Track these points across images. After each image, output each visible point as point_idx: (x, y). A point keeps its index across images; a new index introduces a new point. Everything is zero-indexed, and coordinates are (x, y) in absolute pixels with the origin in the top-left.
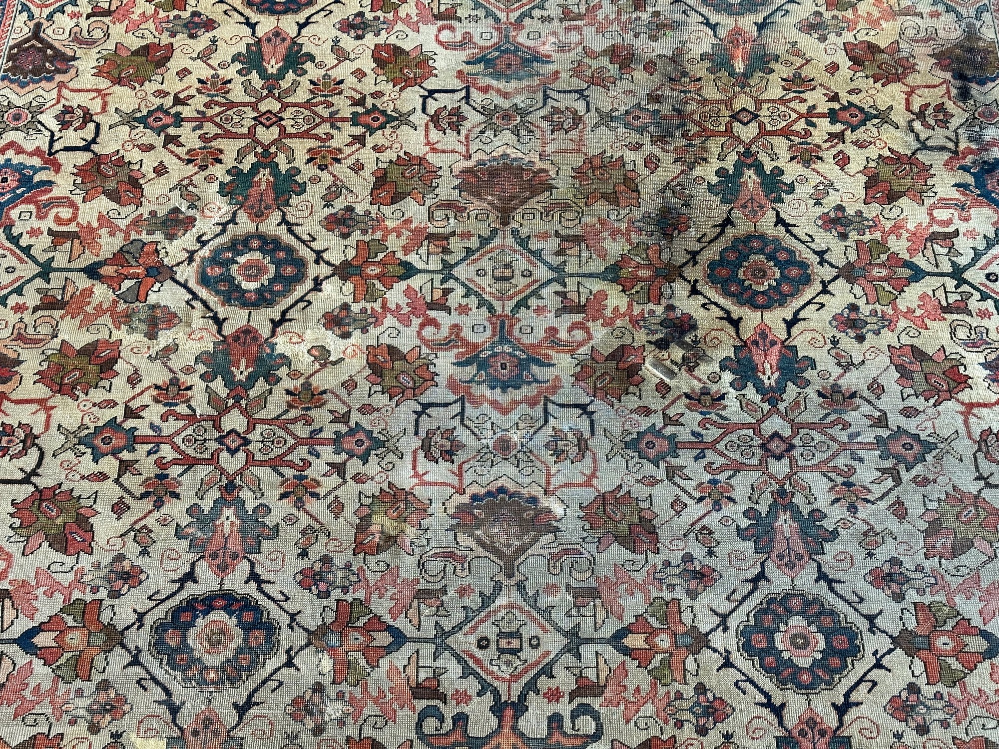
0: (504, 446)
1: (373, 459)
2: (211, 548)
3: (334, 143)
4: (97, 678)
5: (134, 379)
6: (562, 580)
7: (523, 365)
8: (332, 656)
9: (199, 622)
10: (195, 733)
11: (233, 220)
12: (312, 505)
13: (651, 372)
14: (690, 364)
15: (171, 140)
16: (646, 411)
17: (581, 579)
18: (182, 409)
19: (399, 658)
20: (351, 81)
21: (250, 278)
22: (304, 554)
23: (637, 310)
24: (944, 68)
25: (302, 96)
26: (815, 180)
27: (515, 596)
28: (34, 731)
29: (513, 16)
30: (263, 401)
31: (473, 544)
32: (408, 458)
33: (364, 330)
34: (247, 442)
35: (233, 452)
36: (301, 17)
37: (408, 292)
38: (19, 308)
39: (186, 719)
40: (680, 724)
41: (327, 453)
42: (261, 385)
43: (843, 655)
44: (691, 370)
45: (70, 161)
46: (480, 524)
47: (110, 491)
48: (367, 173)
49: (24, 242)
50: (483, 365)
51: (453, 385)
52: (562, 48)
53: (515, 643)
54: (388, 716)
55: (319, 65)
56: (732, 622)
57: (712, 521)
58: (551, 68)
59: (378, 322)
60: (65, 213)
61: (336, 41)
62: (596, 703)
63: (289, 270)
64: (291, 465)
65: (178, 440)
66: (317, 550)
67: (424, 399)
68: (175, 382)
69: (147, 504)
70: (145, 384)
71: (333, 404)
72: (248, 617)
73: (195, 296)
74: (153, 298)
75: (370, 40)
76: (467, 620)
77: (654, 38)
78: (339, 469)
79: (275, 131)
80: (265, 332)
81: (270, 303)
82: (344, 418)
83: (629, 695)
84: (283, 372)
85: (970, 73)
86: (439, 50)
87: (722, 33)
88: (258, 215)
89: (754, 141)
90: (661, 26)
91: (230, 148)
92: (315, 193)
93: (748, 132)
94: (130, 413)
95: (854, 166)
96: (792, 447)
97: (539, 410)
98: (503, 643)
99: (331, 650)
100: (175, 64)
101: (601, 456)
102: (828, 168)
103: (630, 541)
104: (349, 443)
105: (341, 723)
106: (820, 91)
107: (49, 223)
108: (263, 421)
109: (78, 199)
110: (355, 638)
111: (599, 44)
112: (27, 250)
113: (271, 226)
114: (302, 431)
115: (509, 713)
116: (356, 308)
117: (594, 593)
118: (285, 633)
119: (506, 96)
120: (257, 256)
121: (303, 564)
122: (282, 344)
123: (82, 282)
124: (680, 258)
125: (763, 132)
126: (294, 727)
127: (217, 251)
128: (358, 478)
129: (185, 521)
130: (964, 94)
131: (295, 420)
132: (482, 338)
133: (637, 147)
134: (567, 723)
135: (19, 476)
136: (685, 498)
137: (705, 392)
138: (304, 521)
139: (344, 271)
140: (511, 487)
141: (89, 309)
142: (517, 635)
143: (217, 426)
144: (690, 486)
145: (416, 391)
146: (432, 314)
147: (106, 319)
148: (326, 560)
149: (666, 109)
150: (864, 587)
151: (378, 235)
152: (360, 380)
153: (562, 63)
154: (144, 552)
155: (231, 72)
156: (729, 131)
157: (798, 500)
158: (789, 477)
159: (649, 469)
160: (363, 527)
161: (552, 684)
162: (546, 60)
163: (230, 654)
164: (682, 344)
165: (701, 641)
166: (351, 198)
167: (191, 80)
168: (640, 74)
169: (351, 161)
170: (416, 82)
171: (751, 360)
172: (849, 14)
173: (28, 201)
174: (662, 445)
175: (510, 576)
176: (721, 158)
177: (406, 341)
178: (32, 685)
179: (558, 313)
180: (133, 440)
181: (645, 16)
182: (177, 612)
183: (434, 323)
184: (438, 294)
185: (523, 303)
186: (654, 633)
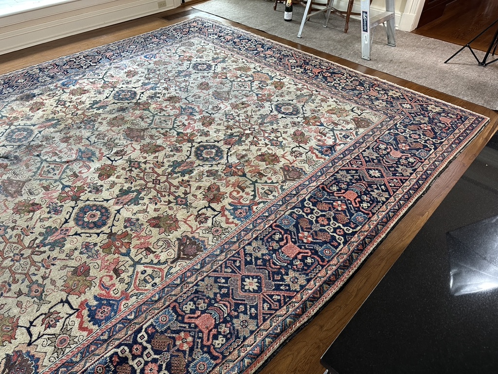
15: (186, 193)
33: (203, 130)
38: (270, 179)
45: (217, 206)
60: (235, 194)
65: (262, 135)
88: (192, 163)
91: (175, 182)
94: (266, 145)
107: (241, 194)
112: (254, 191)
123: (249, 175)
147: (252, 164)
155: (146, 201)
173: (241, 203)
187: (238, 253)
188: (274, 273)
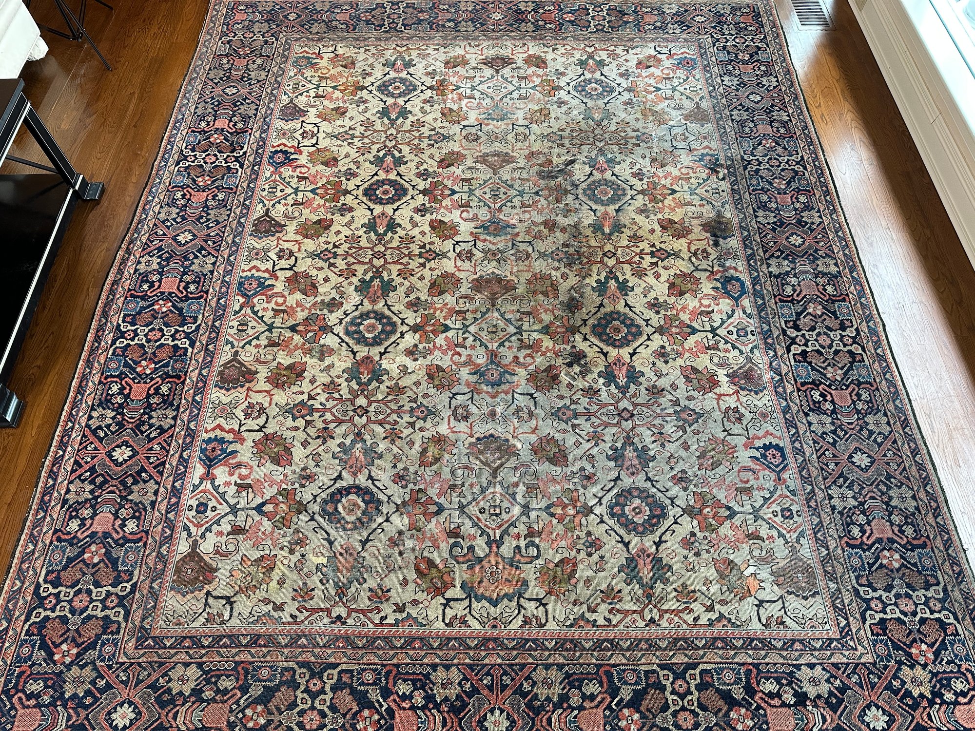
0: (493, 414)
1: (429, 420)
2: (349, 464)
3: (410, 267)
4: (293, 527)
5: (312, 381)
6: (521, 480)
7: (502, 374)
8: (409, 517)
9: (344, 500)
10: (341, 554)
11: (361, 304)
12: (399, 442)
13: (564, 378)
14: (583, 374)
15: (332, 265)
16: (562, 397)
17: (530, 479)
18: (336, 395)
19: (441, 518)
20: (419, 236)
21: (369, 332)
22: (395, 466)
23: (557, 347)
24: (706, 231)
25: (395, 244)
26: (644, 285)
27: (498, 488)
28: (263, 553)
29: (498, 206)
30: (375, 391)
31: (477, 462)
32: (446, 420)
33: (425, 357)
34: (367, 412)
35: (360, 416)
36: (395, 206)
37: (446, 338)
38: (257, 346)
39: (337, 548)
40: (578, 551)
41: (407, 417)
42: (374, 384)
43: (658, 517)
44: (583, 377)
45: (282, 275)
46: (481, 452)
47: (301, 435)
48: (426, 281)
49: (260, 314)
50: (482, 375)
51: (468, 384)
52: (521, 221)
53: (498, 511)
54: (436, 547)
55: (404, 229)
56: (604, 501)
57: (594, 451)
58: (516, 230)
59: (431, 353)
60: (280, 300)
61: (412, 218)
62: (537, 541)
63: (388, 328)
64: (389, 423)
65: (334, 410)
66: (401, 465)
67: (454, 391)
68: (332, 382)
69: (319, 442)
70: (318, 383)
71: (410, 393)
72: (367, 497)
73: (343, 341)
74: (322, 342)
75: (428, 217)
76: (474, 500)
77: (565, 216)
78: (412, 425)
79: (382, 260)
80: (377, 358)
81: (379, 344)
82: (415, 400)
83: (554, 536)
84: (385, 377)
85: (719, 234)
86: (462, 222)
87: (599, 214)
88: (374, 301)
89: (614, 266)
90: (569, 211)
91: (360, 269)
92: (401, 291)
93: (611, 262)
94: (311, 397)
95: (662, 279)
96: (633, 415)
97: (510, 396)
98: (492, 511)
99: (408, 513)
100: (334, 229)
101: (540, 419)
102: (650, 279)
103: (554, 461)
104: (417, 412)
105: (413, 550)
106: (646, 242)
107: (272, 305)
108: (375, 401)
109: (286, 294)
110: (420, 508)
111: (539, 219)
112: (261, 318)
113: (380, 306)
114: (394, 406)
115: (495, 545)
116: (421, 346)
117: (536, 486)
118: (386, 505)
119: (493, 244)
120: (373, 321)
121: (394, 471)
122: (385, 364)
123: (288, 333)
124: (578, 323)
125: (618, 262)
126: (389, 552)
127: (353, 319)
128: (421, 430)
129: (337, 450)
130: (716, 244)
131: (390, 401)
132: (481, 361)
133: (558, 269)
134: (523, 550)
135: (257, 428)
136: (581, 440)
137: (591, 388)
138: (395, 450)
139: (415, 329)
140: (496, 434)
141: (291, 347)
142: (499, 507)
143: (353, 404)
144: (583, 434)
145: (450, 387)
146: (458, 349)
147: (300, 352)
148: (405, 469)
149: (571, 250)
150: (669, 484)
151: (432, 311)
152: (423, 382)
153: (521, 228)
154: (317, 465)
155: (361, 232)
156: (602, 261)
157: (636, 441)
158: (631, 430)
159: (563, 425)
160: (424, 453)
161: (516, 531)
162: (513, 227)
163: (358, 516)
164: (579, 365)
165: (589, 510)
166: (418, 293)
167: (342, 236)
168: (558, 233)
169: (419, 275)
170: (451, 237)
171: (613, 372)
172: (660, 205)
173: (262, 294)
174: (569, 414)
175: (495, 478)
176: (598, 274)
177: (445, 362)
178: (262, 530)
179: (519, 349)
180: (312, 410)
181: (561, 206)
182: (333, 494)
183: (459, 354)
184: (461, 340)
185: (502, 344)
186: (566, 506)
187: (218, 251)
188: (171, 256)
